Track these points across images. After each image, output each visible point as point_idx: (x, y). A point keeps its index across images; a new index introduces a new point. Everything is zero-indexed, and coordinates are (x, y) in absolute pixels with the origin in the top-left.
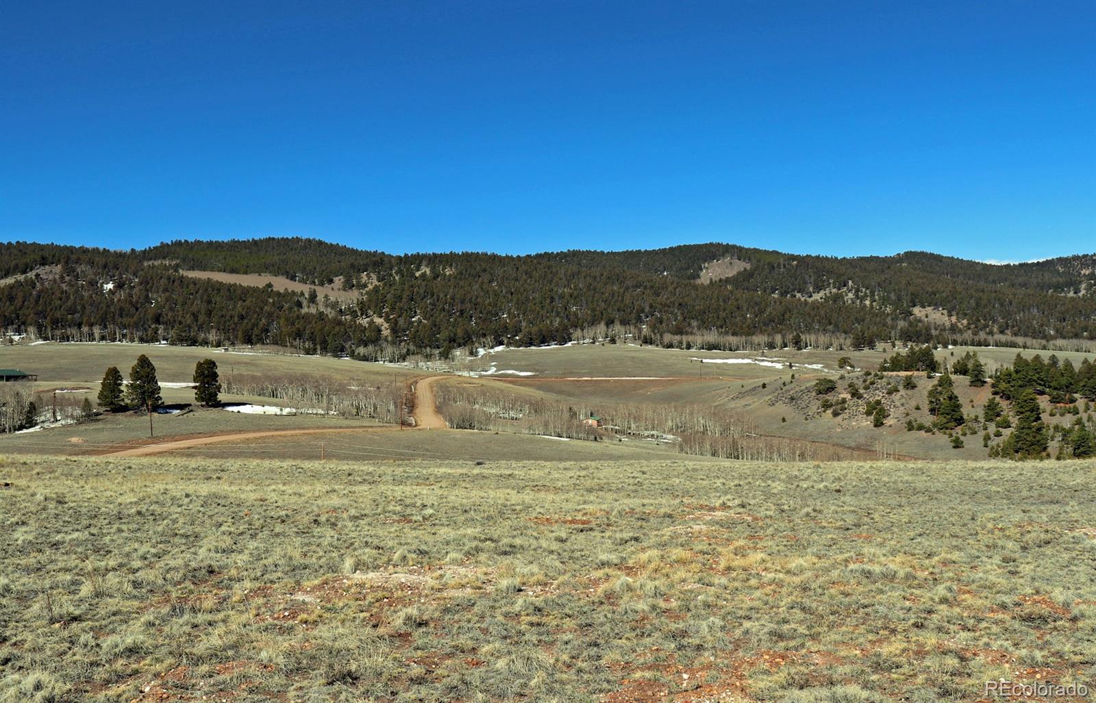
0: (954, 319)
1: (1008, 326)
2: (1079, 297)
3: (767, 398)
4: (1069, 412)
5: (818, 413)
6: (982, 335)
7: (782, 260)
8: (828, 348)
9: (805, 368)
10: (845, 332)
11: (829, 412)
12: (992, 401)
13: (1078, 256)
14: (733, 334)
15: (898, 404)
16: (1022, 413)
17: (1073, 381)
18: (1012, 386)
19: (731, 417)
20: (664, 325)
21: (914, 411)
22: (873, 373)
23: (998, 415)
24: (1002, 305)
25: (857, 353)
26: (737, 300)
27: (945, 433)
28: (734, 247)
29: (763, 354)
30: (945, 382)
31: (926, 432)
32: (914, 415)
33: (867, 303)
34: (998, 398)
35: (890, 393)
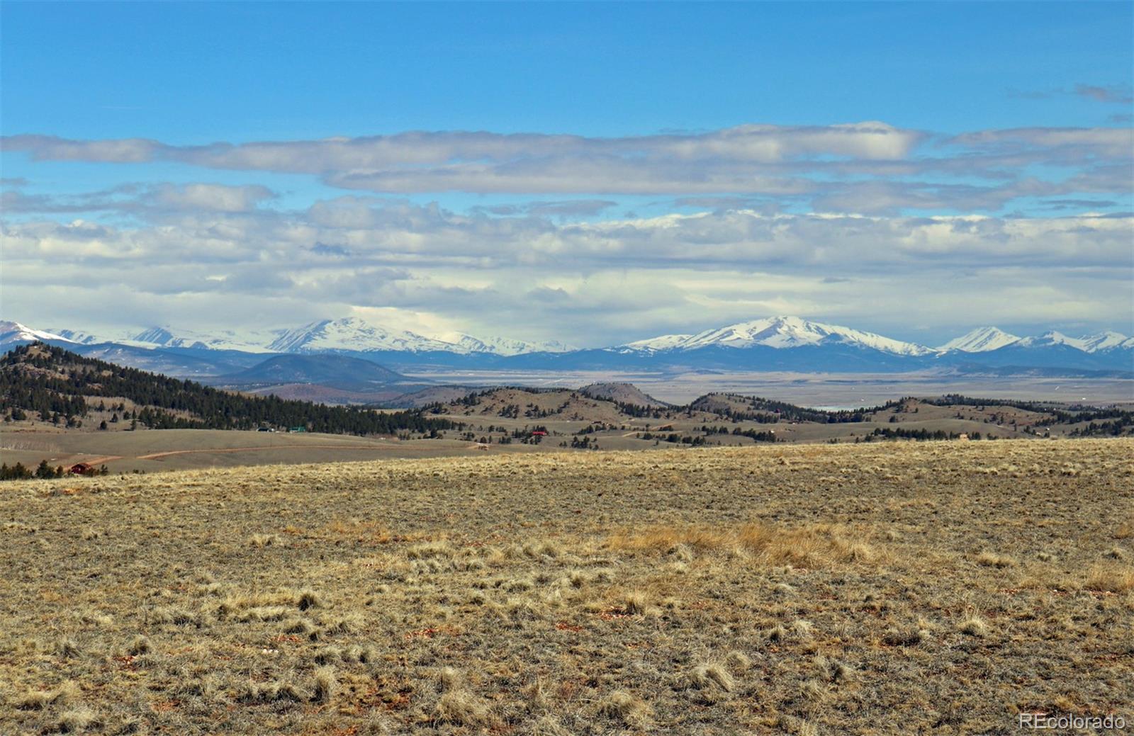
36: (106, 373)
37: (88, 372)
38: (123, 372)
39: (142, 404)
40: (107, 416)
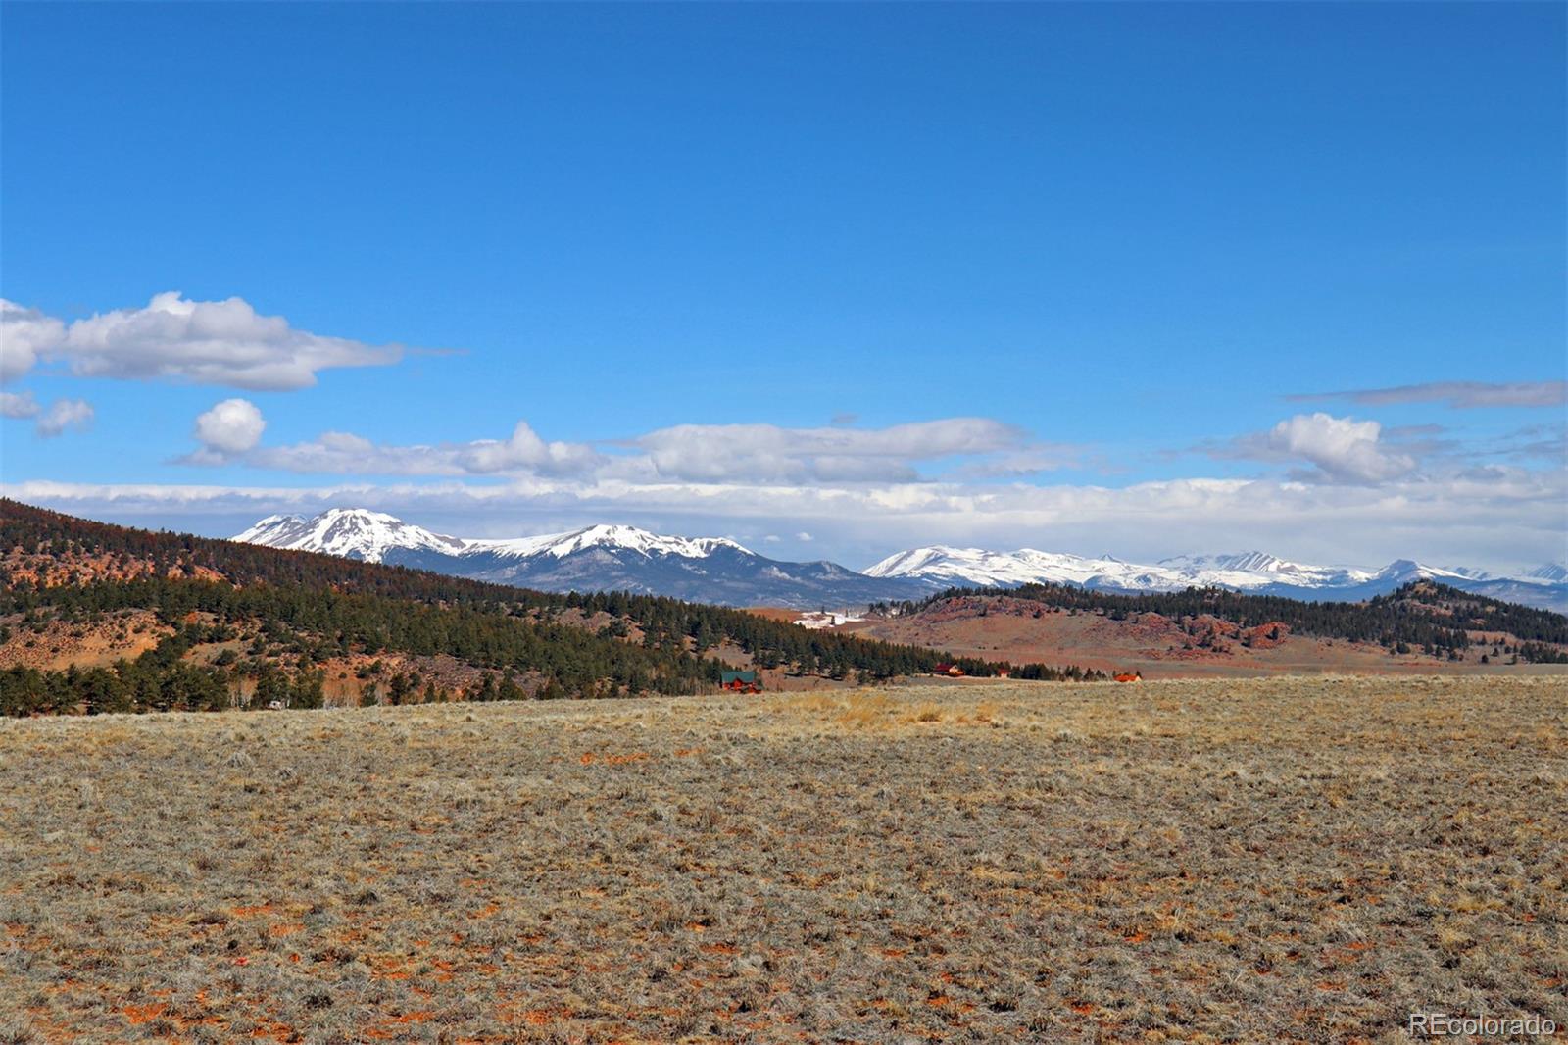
36: (1490, 609)
37: (1472, 606)
38: (1507, 608)
39: (1524, 639)
40: (1489, 650)
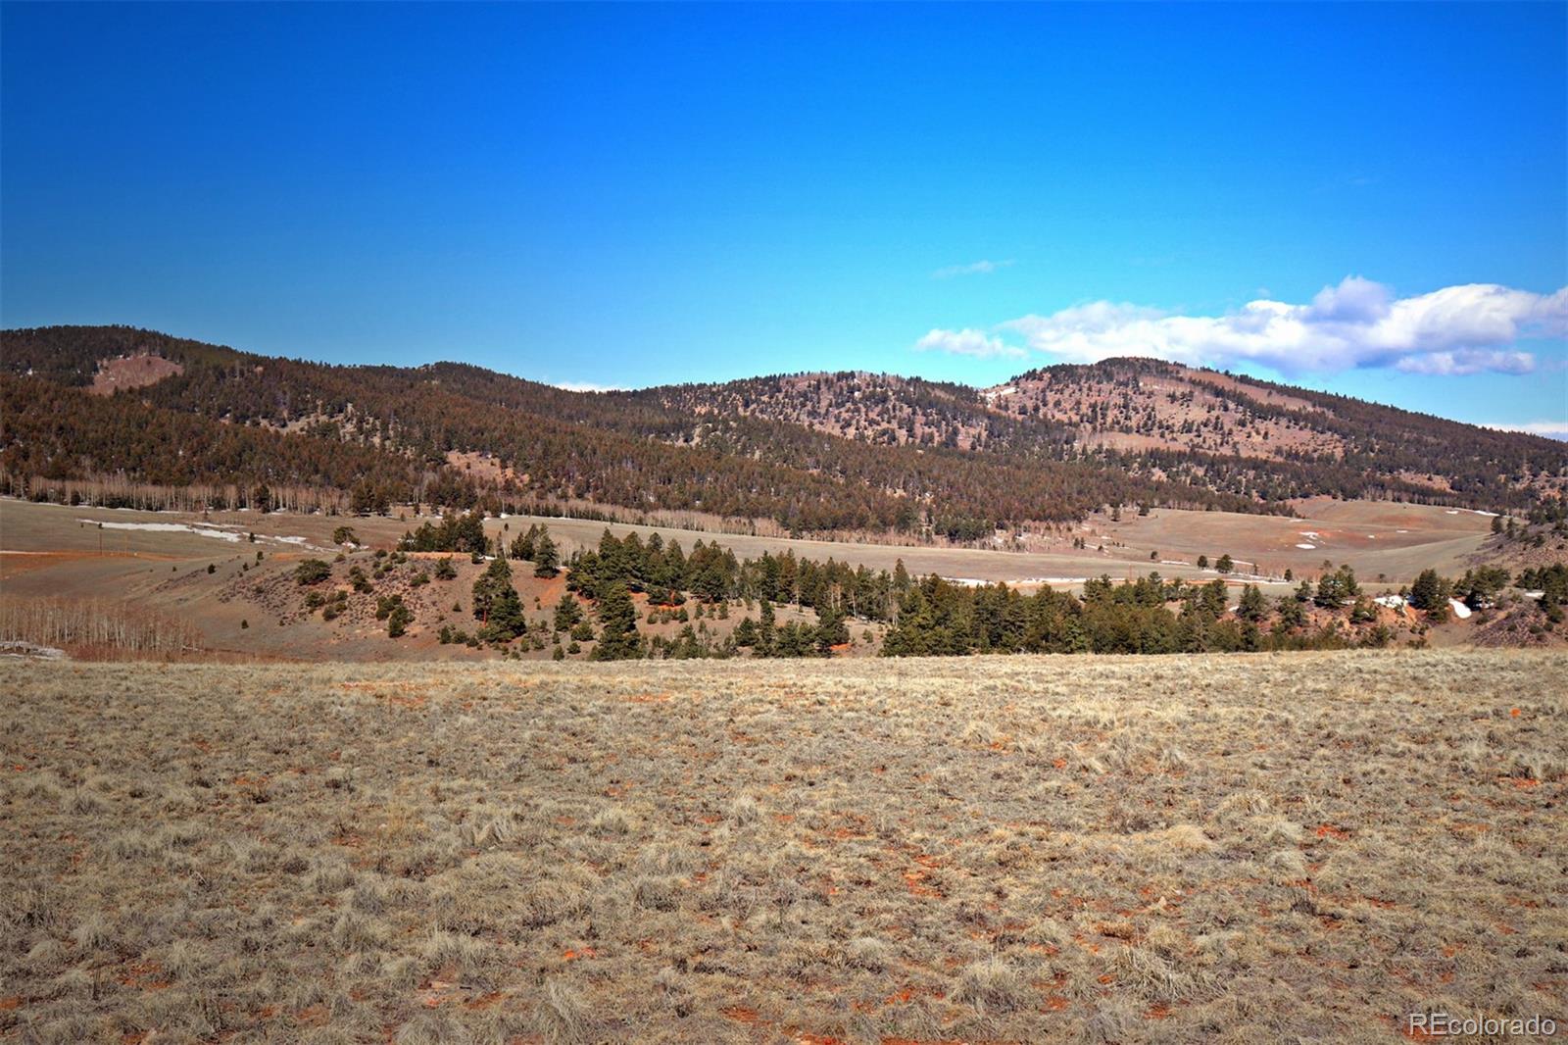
0: (509, 472)
1: (588, 487)
2: (691, 448)
3: (216, 590)
4: (675, 619)
5: (301, 614)
6: (551, 500)
7: (237, 362)
8: (312, 511)
9: (277, 542)
10: (341, 487)
11: (319, 613)
12: (567, 600)
13: (692, 386)
14: (155, 483)
15: (427, 601)
16: (609, 618)
17: (681, 573)
18: (596, 579)
19: (156, 619)
20: (31, 461)
21: (451, 612)
22: (390, 554)
23: (576, 621)
24: (581, 455)
25: (359, 521)
26: (162, 426)
27: (497, 648)
28: (155, 335)
29: (206, 518)
30: (499, 570)
31: (469, 645)
32: (453, 619)
33: (377, 440)
34: (575, 597)
35: (415, 585)
